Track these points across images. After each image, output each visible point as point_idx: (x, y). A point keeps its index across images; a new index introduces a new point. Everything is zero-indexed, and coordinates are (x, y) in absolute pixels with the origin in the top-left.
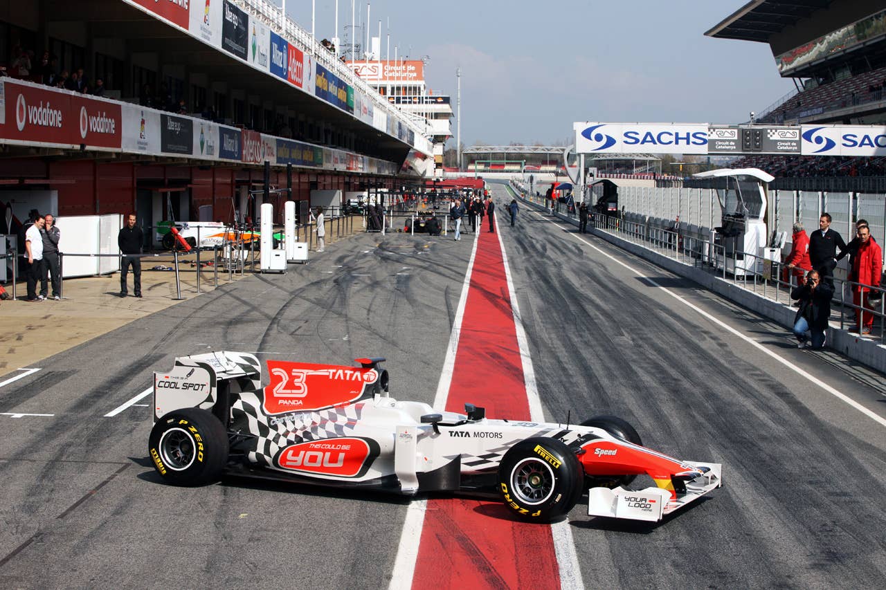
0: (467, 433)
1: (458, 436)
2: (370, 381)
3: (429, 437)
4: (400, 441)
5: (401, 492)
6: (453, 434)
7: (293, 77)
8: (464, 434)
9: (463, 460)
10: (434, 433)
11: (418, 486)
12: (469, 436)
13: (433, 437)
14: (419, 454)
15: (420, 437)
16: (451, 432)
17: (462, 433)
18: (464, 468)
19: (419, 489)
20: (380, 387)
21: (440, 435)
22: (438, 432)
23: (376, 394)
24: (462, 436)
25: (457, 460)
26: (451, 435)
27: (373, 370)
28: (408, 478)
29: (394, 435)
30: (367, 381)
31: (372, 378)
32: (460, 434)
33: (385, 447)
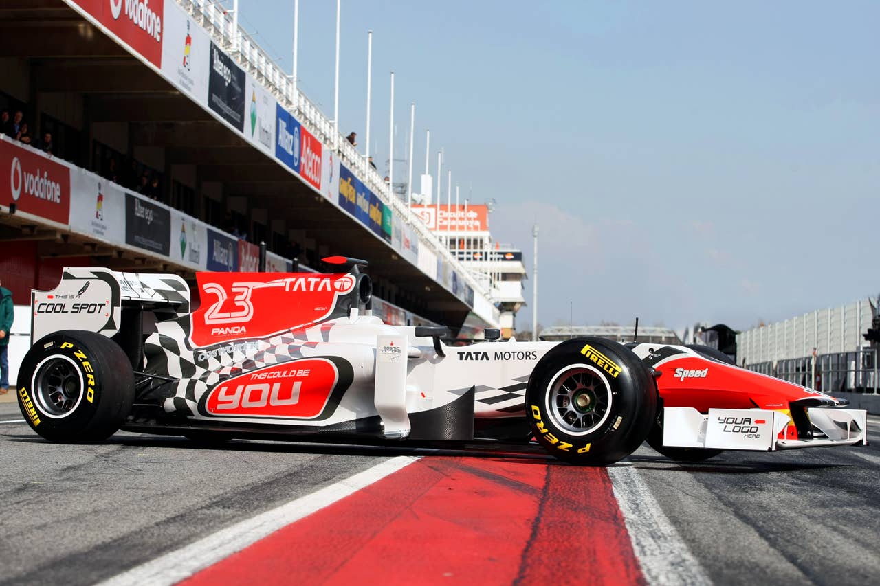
0: (485, 354)
1: (472, 359)
2: (344, 290)
3: (428, 362)
4: (384, 358)
5: (384, 437)
6: (464, 356)
7: (307, 172)
8: (480, 356)
9: (478, 396)
10: (437, 355)
11: (410, 428)
12: (488, 359)
13: (433, 362)
14: (414, 388)
15: (413, 360)
16: (461, 354)
17: (477, 354)
18: (479, 408)
19: (410, 434)
21: (445, 359)
22: (441, 354)
23: (352, 309)
24: (477, 359)
25: (469, 396)
26: (461, 358)
27: (348, 275)
28: (396, 414)
29: (375, 350)
31: (347, 285)
32: (474, 356)
33: (360, 371)
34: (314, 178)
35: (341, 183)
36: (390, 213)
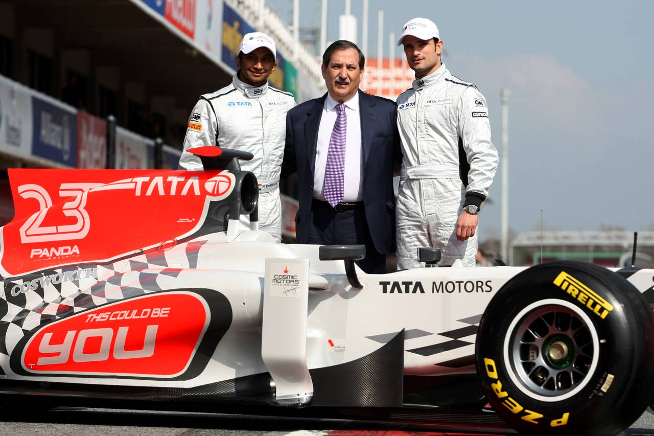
0: (418, 285)
1: (400, 291)
2: (218, 194)
3: (337, 295)
4: (275, 291)
5: (276, 403)
6: (389, 287)
7: (176, 15)
8: (411, 287)
9: (409, 344)
10: (350, 286)
11: (312, 390)
12: (422, 291)
13: (346, 296)
14: (317, 334)
15: (316, 293)
16: (385, 284)
17: (407, 284)
18: (411, 361)
19: (312, 399)
20: (239, 205)
21: (362, 291)
22: (356, 285)
23: (230, 221)
24: (407, 291)
25: (395, 344)
26: (385, 291)
27: (225, 172)
28: (292, 370)
30: (212, 194)
31: (223, 187)
32: (403, 287)
33: (240, 309)
34: (185, 22)
35: (224, 30)
36: (295, 72)
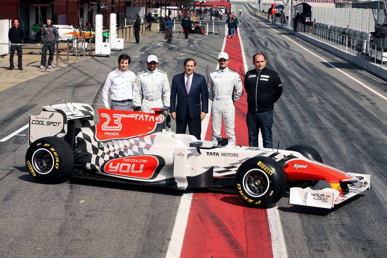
0: (217, 153)
1: (212, 155)
2: (159, 122)
3: (194, 155)
4: (177, 158)
5: (177, 188)
6: (209, 154)
8: (215, 154)
9: (215, 170)
10: (198, 153)
11: (187, 185)
12: (218, 155)
13: (197, 156)
14: (189, 166)
15: (189, 155)
16: (208, 153)
17: (214, 153)
18: (215, 175)
19: (188, 187)
20: (166, 125)
21: (201, 155)
22: (200, 153)
23: (163, 129)
24: (214, 155)
25: (211, 170)
26: (208, 155)
27: (161, 115)
29: (174, 154)
30: (158, 121)
31: (161, 119)
32: (213, 154)
33: (168, 162)
